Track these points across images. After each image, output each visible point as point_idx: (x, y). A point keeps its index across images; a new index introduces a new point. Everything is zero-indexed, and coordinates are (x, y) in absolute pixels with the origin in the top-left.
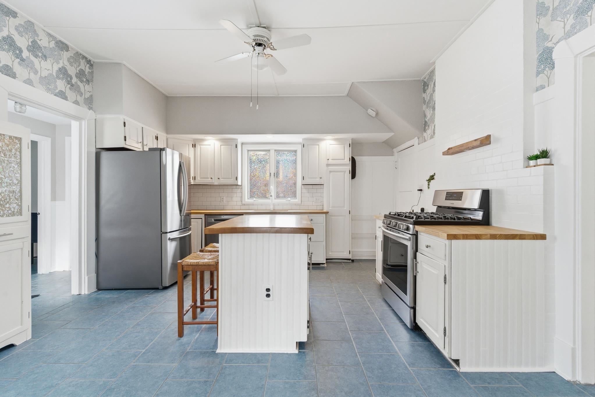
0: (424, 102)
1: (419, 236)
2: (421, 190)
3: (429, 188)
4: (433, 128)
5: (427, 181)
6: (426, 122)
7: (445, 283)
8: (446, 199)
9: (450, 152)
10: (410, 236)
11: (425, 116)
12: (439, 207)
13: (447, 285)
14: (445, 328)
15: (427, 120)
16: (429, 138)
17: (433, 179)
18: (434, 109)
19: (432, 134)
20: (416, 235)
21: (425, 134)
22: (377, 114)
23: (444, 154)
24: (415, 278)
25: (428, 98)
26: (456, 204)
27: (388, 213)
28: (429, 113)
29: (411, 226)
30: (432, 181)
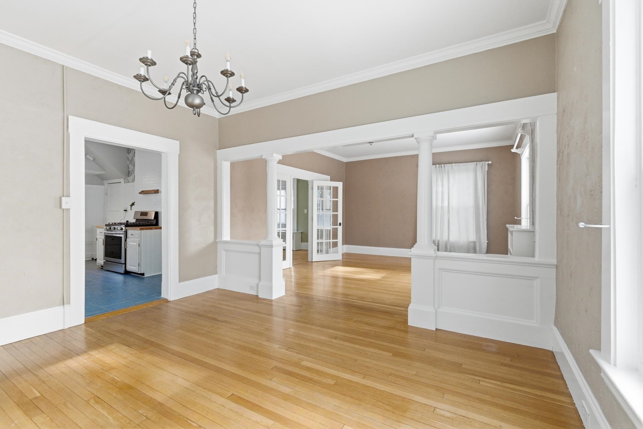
0: (128, 159)
1: (128, 232)
2: (126, 211)
3: (131, 209)
4: (134, 176)
5: (130, 206)
6: (129, 171)
7: (139, 246)
8: (140, 216)
9: (142, 192)
10: (123, 232)
11: (129, 168)
12: (137, 219)
13: (140, 247)
14: (139, 263)
15: (130, 170)
16: (131, 181)
17: (134, 205)
18: (134, 166)
19: (133, 179)
20: (126, 232)
21: (128, 178)
22: (94, 159)
23: (139, 193)
24: (126, 250)
25: (131, 158)
26: (145, 218)
27: (108, 223)
28: (131, 167)
29: (124, 228)
30: (133, 206)
